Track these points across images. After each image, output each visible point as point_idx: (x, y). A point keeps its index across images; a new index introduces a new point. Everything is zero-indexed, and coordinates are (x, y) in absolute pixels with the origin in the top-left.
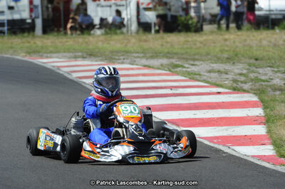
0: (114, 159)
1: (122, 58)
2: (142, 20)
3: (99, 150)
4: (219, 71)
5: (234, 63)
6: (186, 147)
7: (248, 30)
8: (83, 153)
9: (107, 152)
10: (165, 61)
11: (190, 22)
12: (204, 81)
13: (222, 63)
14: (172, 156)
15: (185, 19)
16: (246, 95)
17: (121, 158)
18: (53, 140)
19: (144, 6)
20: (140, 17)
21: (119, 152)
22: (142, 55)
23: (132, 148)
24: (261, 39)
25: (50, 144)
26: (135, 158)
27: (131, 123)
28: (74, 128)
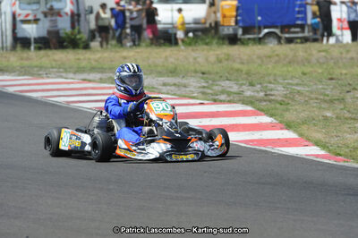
0: (152, 157)
1: (40, 73)
2: (20, 35)
3: (134, 148)
4: (175, 85)
5: (183, 77)
6: (222, 145)
7: (147, 46)
8: (118, 152)
9: (144, 149)
10: (98, 76)
11: (78, 37)
12: (168, 94)
13: (168, 76)
14: (209, 153)
15: (72, 34)
16: (234, 105)
17: (158, 156)
18: (80, 139)
19: (21, 18)
20: (16, 31)
21: (156, 149)
22: (61, 70)
23: (169, 146)
24: (166, 57)
25: (78, 144)
26: (173, 156)
27: (164, 120)
28: (97, 127)
